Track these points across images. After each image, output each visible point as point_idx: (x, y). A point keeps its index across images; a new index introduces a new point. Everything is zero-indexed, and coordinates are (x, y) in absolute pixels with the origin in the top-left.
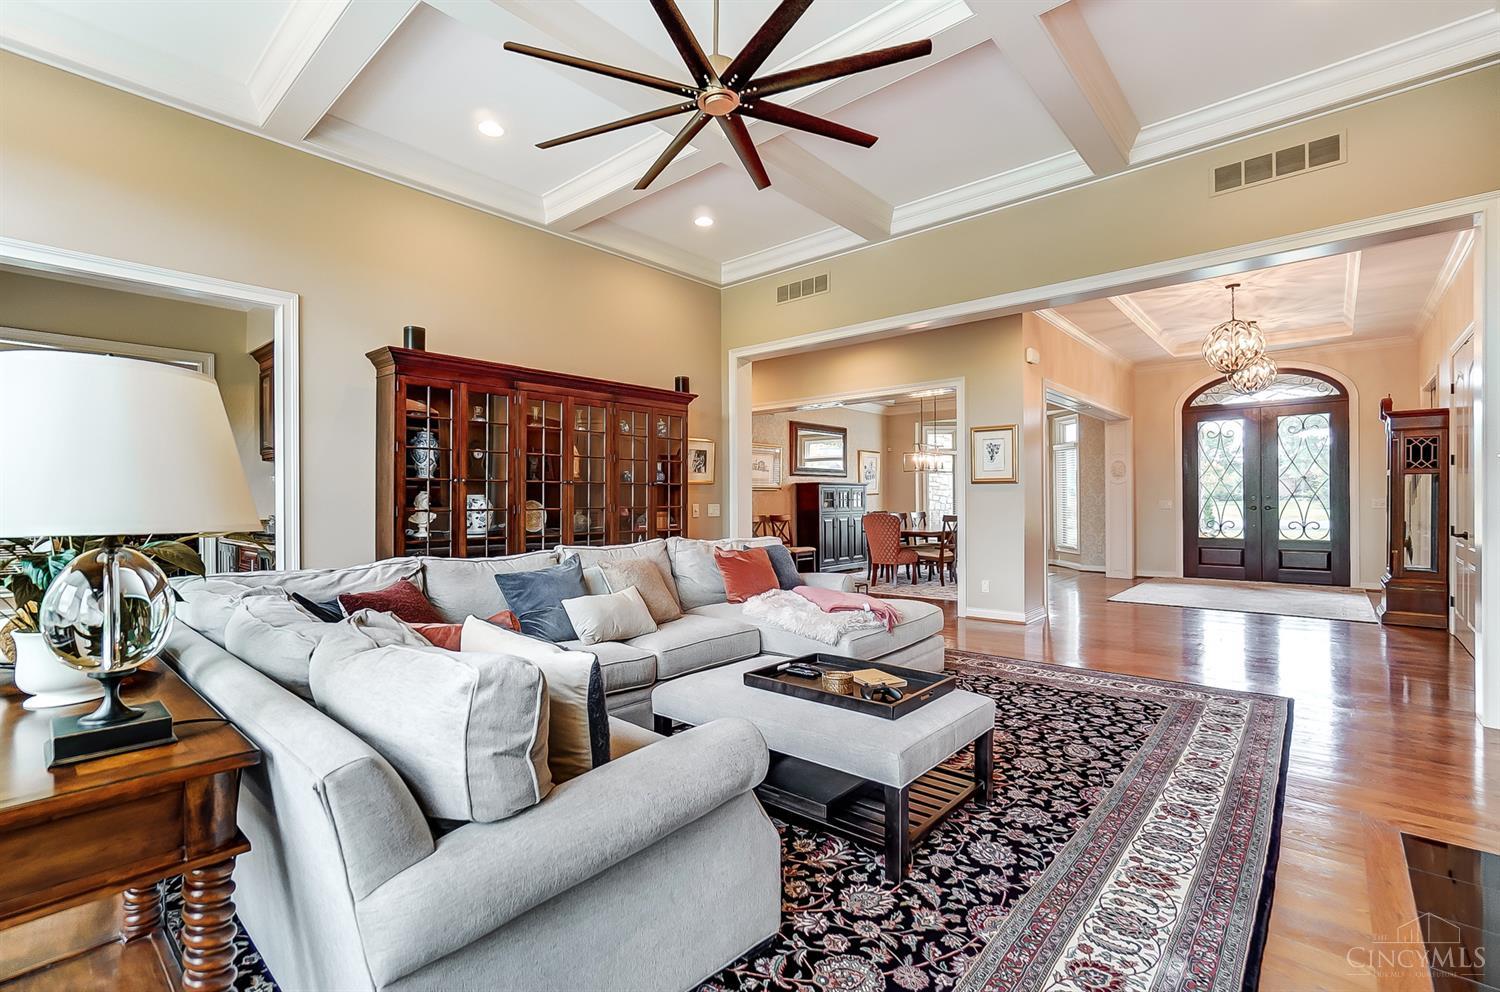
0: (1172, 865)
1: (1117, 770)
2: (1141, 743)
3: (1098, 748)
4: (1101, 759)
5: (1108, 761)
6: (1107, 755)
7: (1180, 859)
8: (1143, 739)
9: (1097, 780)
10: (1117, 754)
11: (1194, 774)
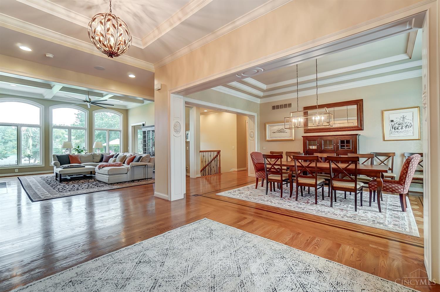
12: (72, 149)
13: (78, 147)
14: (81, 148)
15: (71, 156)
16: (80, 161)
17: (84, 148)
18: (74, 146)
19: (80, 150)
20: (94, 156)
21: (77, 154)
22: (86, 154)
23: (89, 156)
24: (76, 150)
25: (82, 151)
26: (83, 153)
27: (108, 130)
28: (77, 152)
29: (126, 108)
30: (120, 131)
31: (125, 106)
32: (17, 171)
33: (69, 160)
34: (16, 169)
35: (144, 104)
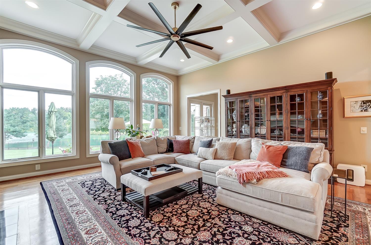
0: (79, 217)
7: (79, 219)
13: (132, 127)
16: (142, 151)
23: (152, 142)
25: (137, 134)
27: (156, 103)
29: (177, 73)
30: (169, 105)
31: (177, 71)
32: (38, 167)
33: (128, 151)
34: (36, 165)
35: (220, 62)
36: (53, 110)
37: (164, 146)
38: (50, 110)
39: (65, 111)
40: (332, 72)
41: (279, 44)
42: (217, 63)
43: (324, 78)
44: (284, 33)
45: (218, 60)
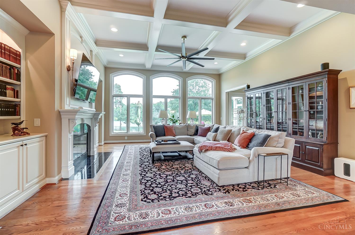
1: (140, 173)
2: (140, 181)
3: (147, 177)
4: (145, 175)
5: (143, 175)
6: (144, 176)
8: (140, 183)
9: (142, 171)
10: (143, 177)
11: (127, 177)
12: (168, 119)
13: (173, 117)
14: (176, 118)
15: (166, 127)
16: (174, 132)
17: (178, 117)
18: (170, 116)
19: (174, 119)
20: (188, 127)
21: (172, 125)
22: (180, 125)
23: (183, 127)
24: (171, 120)
25: (177, 121)
26: (177, 124)
27: (200, 98)
28: (172, 122)
29: (219, 72)
30: (212, 99)
31: (218, 70)
32: (126, 138)
33: (164, 131)
34: (126, 137)
35: (247, 59)
36: (139, 106)
37: (193, 131)
38: (138, 106)
39: (163, 104)
40: (329, 63)
41: (290, 37)
42: (244, 61)
43: (319, 69)
44: (292, 27)
45: (245, 58)
